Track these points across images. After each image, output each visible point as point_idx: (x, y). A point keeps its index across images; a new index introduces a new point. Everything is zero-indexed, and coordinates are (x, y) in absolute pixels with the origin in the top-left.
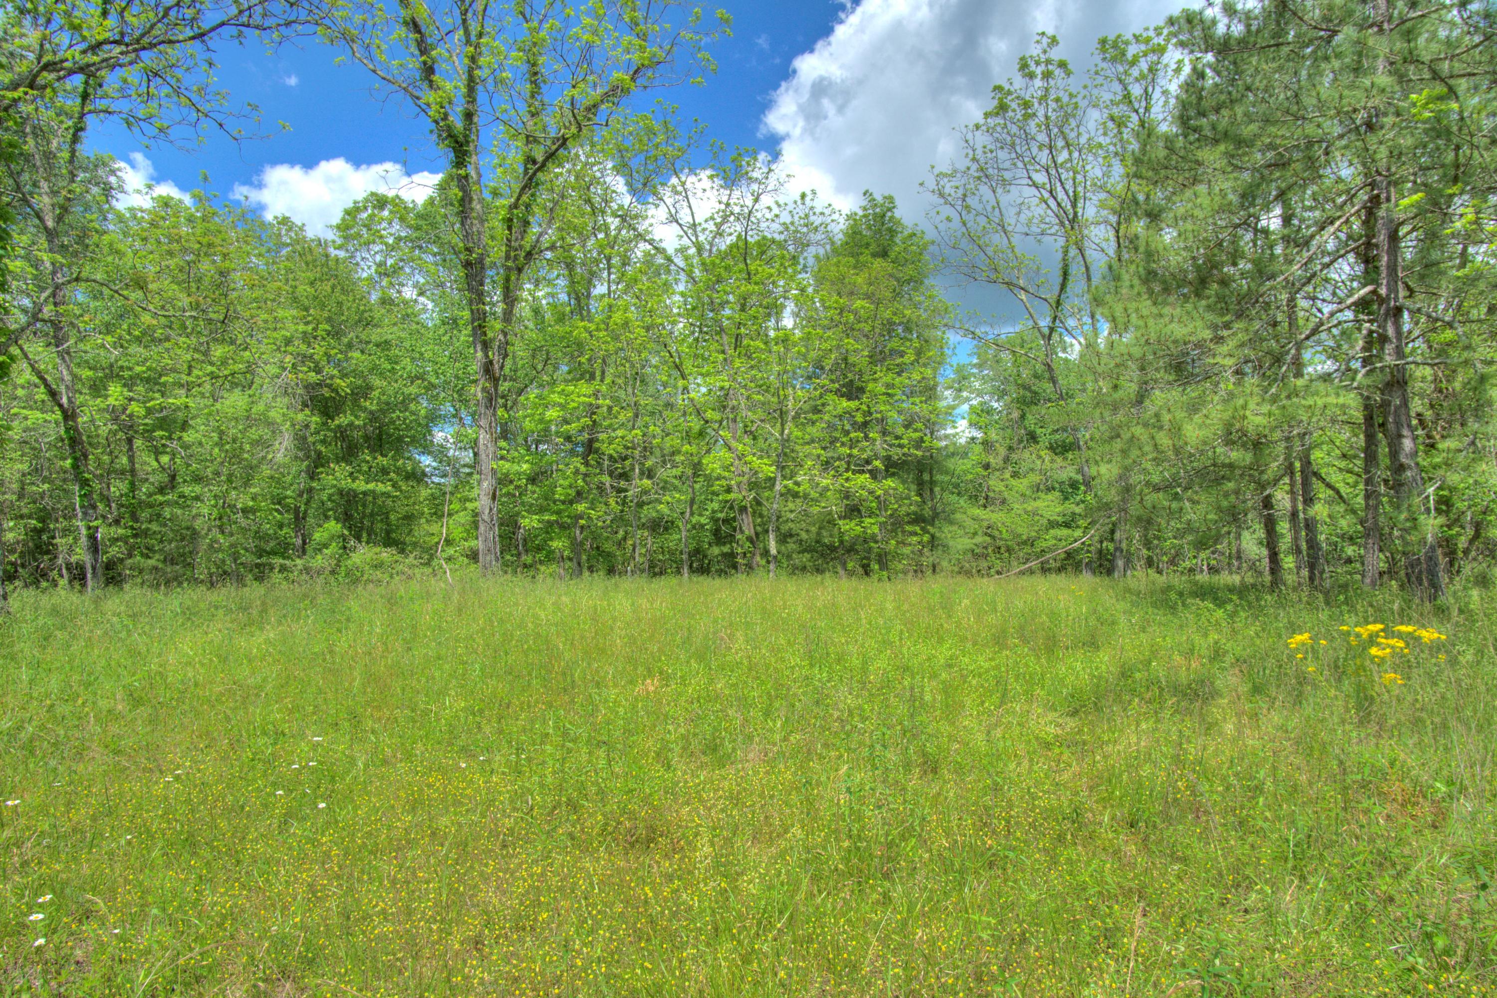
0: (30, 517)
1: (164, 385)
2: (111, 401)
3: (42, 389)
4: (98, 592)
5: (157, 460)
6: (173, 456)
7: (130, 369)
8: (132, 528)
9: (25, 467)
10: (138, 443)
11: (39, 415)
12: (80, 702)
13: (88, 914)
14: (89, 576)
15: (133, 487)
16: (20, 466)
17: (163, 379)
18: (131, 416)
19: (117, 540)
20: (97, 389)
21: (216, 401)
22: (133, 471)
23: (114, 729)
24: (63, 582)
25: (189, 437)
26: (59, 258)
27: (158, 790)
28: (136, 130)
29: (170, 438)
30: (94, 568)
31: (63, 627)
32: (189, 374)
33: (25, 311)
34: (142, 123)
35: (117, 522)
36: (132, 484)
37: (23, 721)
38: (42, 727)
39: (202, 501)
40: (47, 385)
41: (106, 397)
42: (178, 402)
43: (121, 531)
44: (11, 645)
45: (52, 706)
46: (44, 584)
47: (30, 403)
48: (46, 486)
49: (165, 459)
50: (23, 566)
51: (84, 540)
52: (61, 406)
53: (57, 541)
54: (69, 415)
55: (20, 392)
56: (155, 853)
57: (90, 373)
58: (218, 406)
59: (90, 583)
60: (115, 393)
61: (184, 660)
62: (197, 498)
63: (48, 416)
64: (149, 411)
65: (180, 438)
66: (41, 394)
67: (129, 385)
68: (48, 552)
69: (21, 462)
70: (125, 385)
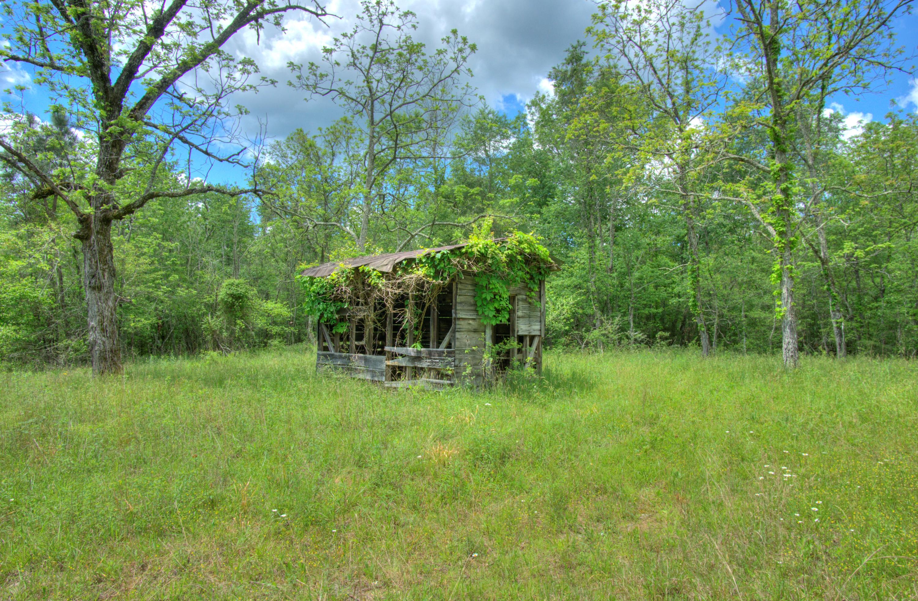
0: (808, 317)
1: (875, 236)
2: (846, 251)
3: (811, 250)
4: (843, 359)
5: (873, 282)
6: (882, 278)
7: (855, 230)
8: (860, 322)
9: (804, 292)
10: (862, 272)
11: (810, 264)
12: (834, 415)
13: (840, 520)
14: (838, 349)
15: (860, 298)
16: (802, 292)
17: (874, 233)
18: (857, 258)
19: (852, 329)
20: (838, 246)
21: (908, 240)
22: (859, 288)
23: (852, 432)
24: (824, 352)
25: (891, 266)
26: (816, 179)
27: (875, 469)
28: (850, 93)
29: (880, 267)
30: (840, 345)
31: (825, 376)
32: (890, 227)
33: (801, 210)
34: (853, 89)
35: (851, 319)
36: (859, 296)
37: (808, 420)
38: (817, 425)
39: (903, 305)
40: (813, 248)
41: (842, 249)
42: (883, 246)
43: (854, 324)
44: (802, 382)
45: (821, 415)
46: (816, 353)
47: (805, 258)
48: (815, 301)
49: (878, 280)
50: (806, 343)
51: (835, 330)
52: (820, 258)
53: (822, 330)
54: (824, 262)
55: (801, 253)
56: (874, 502)
57: (834, 237)
58: (910, 243)
59: (839, 354)
60: (848, 246)
61: (892, 400)
62: (899, 303)
63: (816, 264)
64: (867, 253)
65: (886, 267)
66: (811, 253)
67: (855, 239)
68: (817, 336)
69: (803, 289)
70: (852, 240)
